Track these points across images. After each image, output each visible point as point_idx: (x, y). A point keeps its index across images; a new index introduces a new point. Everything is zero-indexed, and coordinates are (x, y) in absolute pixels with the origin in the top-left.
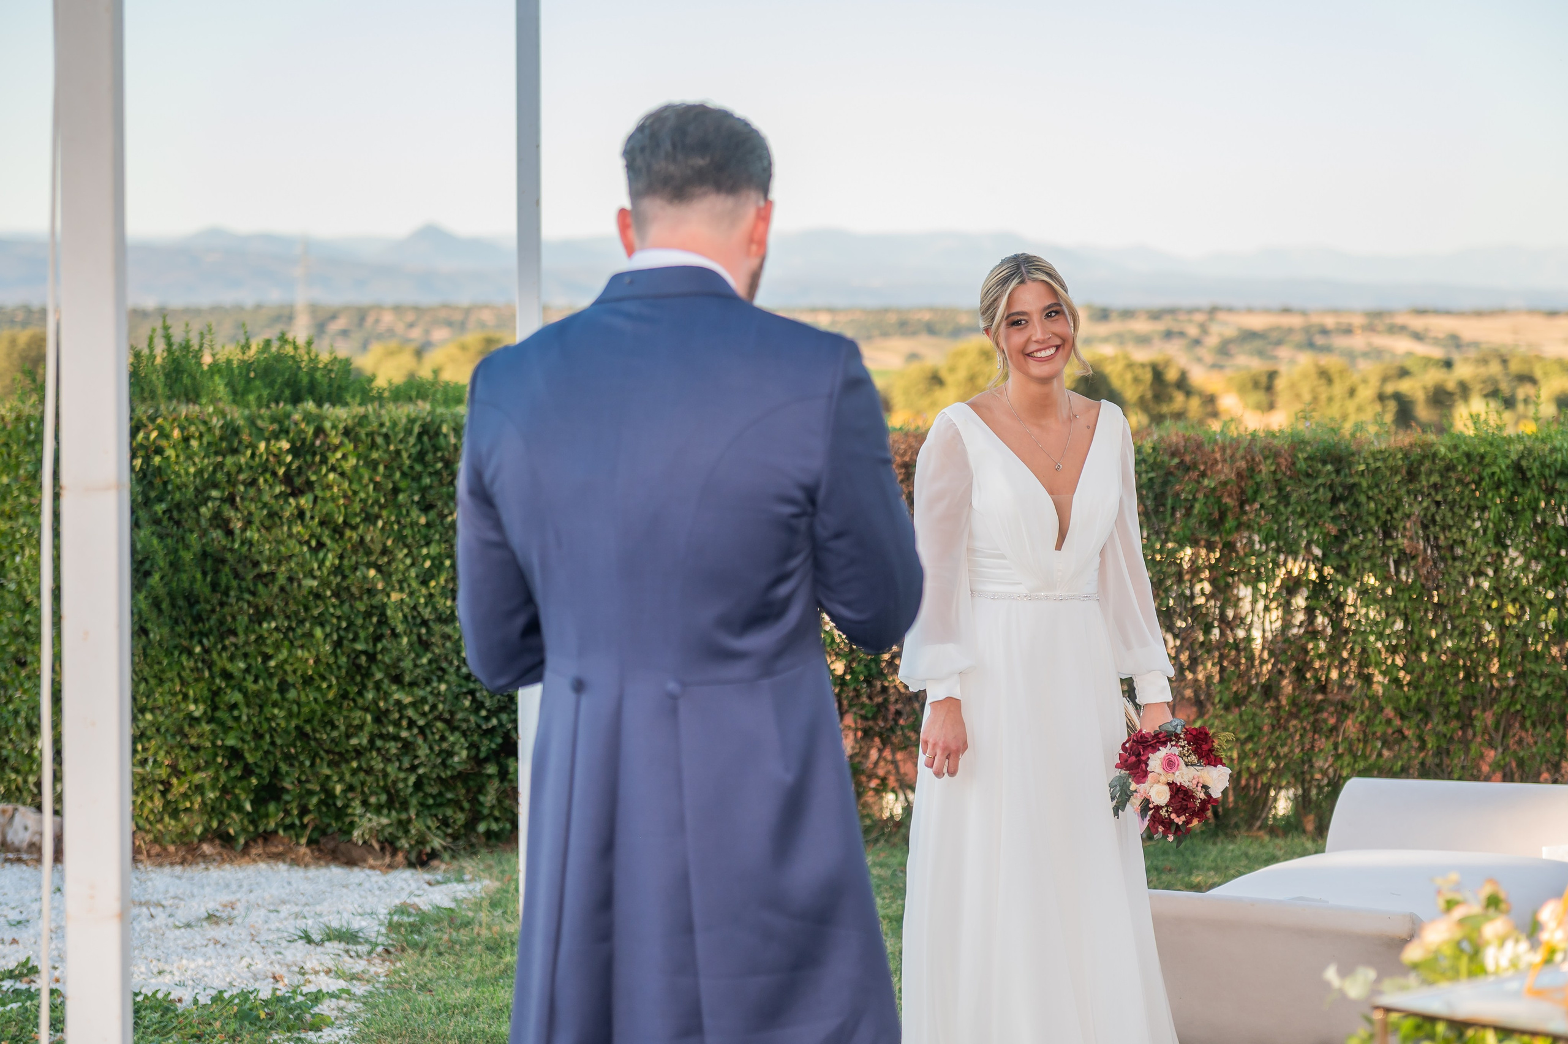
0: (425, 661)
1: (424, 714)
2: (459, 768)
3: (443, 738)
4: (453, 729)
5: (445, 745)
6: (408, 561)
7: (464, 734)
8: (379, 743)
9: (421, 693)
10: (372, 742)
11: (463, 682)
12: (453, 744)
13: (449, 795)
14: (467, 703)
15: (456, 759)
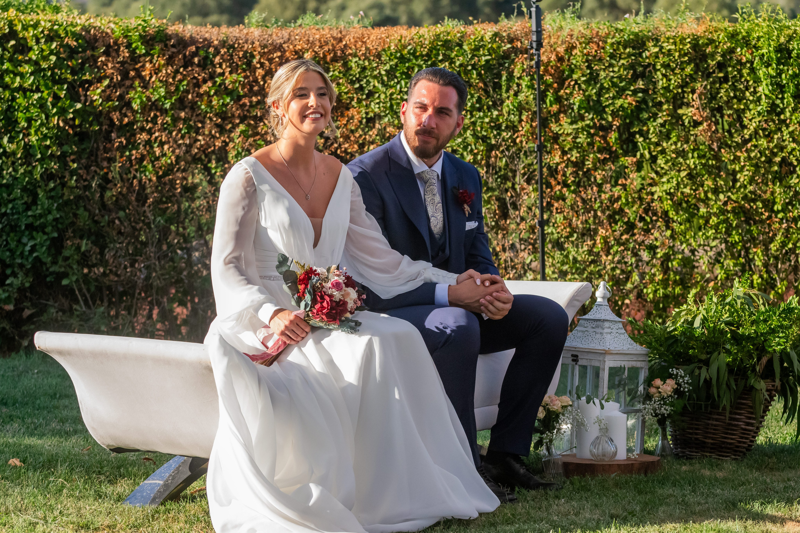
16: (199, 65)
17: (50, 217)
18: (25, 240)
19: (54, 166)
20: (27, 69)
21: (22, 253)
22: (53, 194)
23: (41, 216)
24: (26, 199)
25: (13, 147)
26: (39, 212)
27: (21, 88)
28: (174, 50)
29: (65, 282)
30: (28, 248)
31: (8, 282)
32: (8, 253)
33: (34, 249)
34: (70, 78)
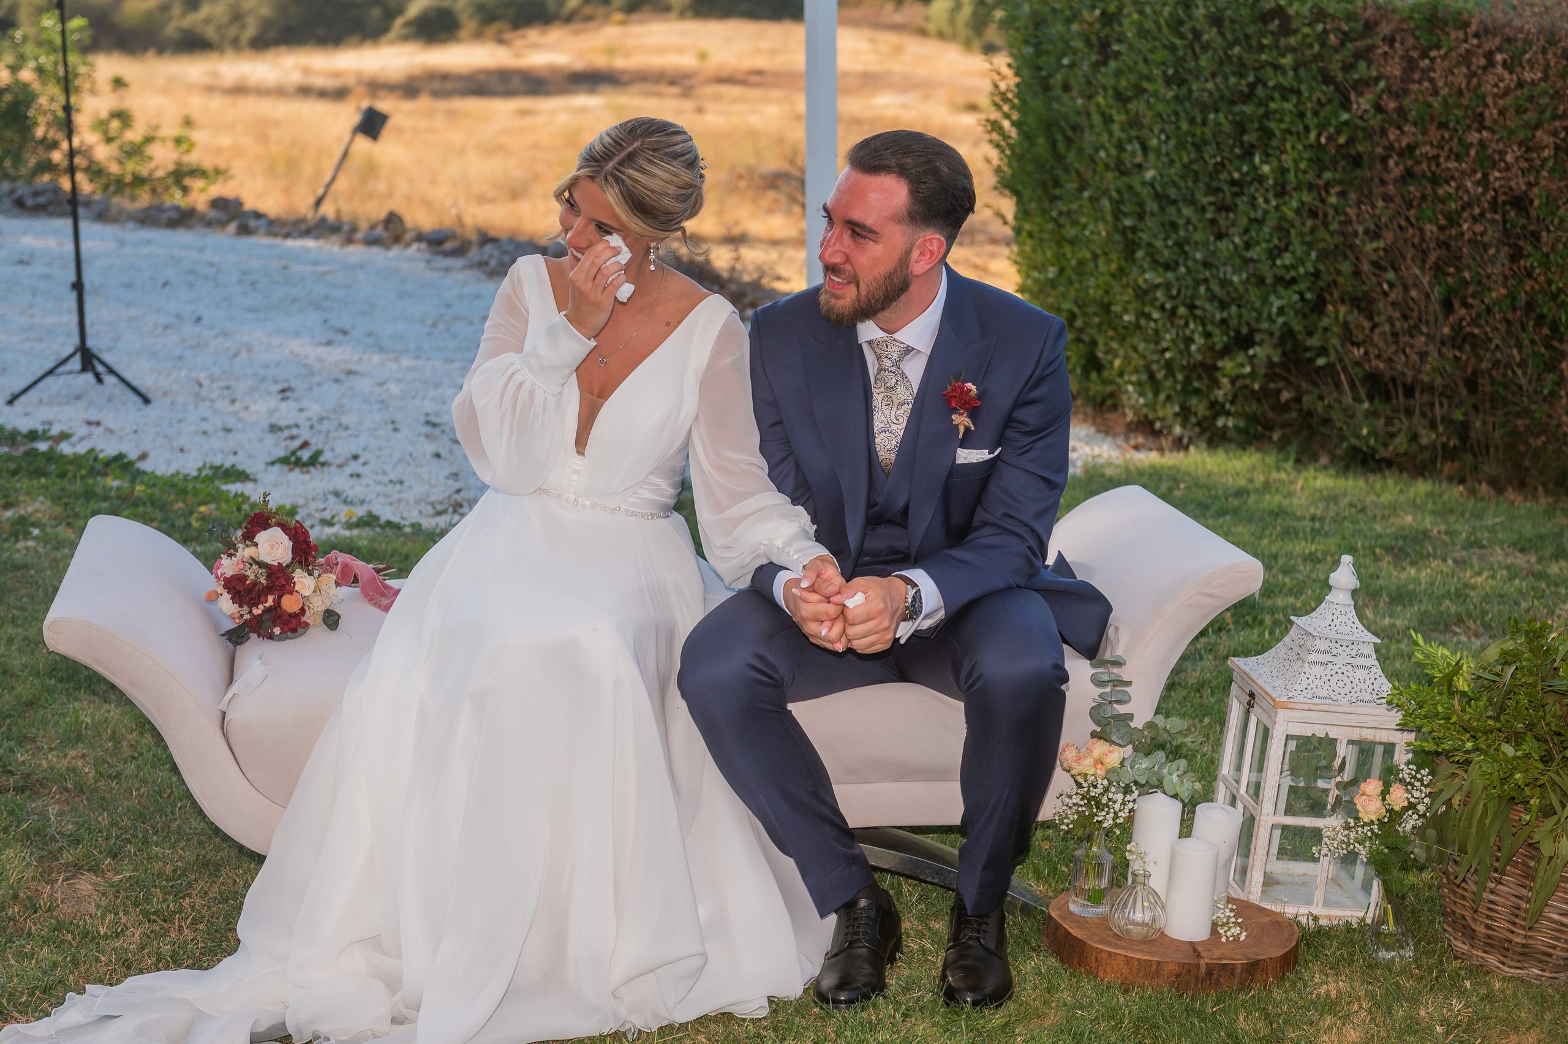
0: (1170, 243)
1: (1172, 298)
2: (1199, 357)
3: (1187, 324)
4: (1195, 317)
5: (1188, 332)
6: (1163, 137)
7: (1204, 325)
8: (1143, 322)
9: (1170, 275)
10: (1137, 318)
11: (1201, 268)
12: (1193, 332)
13: (1196, 384)
14: (1202, 289)
15: (1193, 348)
16: (1505, 64)
17: (1302, 270)
18: (1272, 298)
19: (1307, 197)
20: (1288, 60)
21: (1270, 315)
22: (1307, 238)
23: (1293, 267)
24: (1276, 241)
25: (1266, 169)
26: (1287, 262)
27: (1279, 87)
28: (1475, 41)
29: (1321, 361)
30: (1274, 310)
31: (1251, 352)
32: (1254, 314)
33: (1281, 311)
34: (1340, 76)
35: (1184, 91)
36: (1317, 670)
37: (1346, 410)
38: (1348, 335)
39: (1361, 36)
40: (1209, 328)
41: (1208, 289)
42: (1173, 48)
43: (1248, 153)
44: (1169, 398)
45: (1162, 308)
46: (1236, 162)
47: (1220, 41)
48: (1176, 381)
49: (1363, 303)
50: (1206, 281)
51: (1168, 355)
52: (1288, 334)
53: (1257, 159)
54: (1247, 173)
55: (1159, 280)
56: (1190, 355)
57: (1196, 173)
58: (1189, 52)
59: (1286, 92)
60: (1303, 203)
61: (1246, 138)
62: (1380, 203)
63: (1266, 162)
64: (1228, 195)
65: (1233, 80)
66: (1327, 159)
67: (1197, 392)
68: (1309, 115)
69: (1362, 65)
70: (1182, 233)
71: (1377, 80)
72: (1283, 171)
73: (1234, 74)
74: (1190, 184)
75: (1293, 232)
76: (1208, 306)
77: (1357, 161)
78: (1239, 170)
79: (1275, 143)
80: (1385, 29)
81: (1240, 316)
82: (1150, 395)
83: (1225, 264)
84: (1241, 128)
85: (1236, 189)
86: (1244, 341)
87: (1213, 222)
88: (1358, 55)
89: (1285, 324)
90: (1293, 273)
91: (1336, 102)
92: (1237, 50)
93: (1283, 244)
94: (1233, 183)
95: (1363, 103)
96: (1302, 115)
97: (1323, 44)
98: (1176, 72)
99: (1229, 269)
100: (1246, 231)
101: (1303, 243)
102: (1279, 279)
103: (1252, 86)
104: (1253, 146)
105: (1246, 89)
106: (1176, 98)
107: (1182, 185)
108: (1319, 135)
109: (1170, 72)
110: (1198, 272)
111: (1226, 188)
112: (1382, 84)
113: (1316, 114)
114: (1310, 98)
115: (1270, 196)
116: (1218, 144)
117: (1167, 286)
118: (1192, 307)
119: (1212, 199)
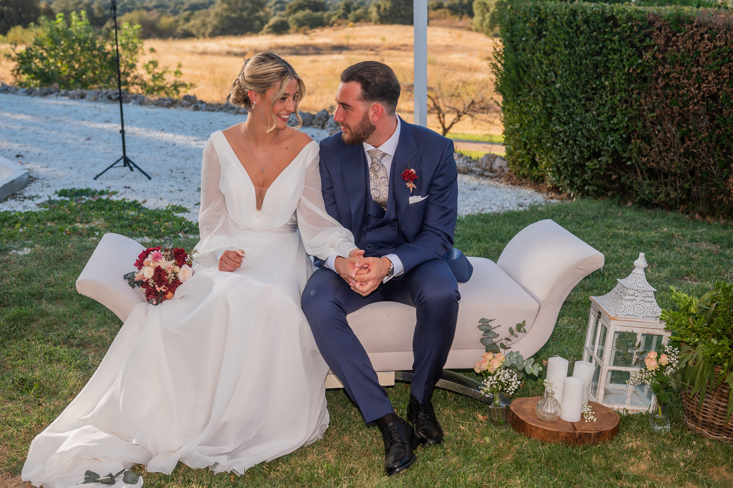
0: (566, 114)
1: (567, 136)
2: (578, 161)
3: (573, 147)
4: (576, 145)
5: (573, 151)
6: (564, 70)
7: (580, 148)
8: (555, 146)
9: (566, 127)
10: (552, 145)
11: (579, 124)
12: (575, 150)
13: (577, 172)
14: (579, 133)
15: (576, 157)
16: (708, 39)
17: (621, 125)
18: (609, 137)
19: (624, 95)
20: (616, 38)
21: (608, 143)
22: (624, 112)
23: (618, 124)
24: (610, 113)
25: (607, 83)
26: (615, 122)
27: (612, 49)
28: (696, 29)
29: (629, 163)
30: (610, 142)
31: (600, 159)
32: (601, 143)
33: (612, 142)
34: (638, 44)
35: (573, 50)
36: (629, 303)
37: (639, 183)
38: (640, 152)
39: (647, 28)
40: (582, 149)
41: (582, 133)
42: (568, 33)
43: (599, 76)
44: (565, 178)
45: (563, 141)
46: (594, 80)
47: (588, 30)
48: (568, 171)
49: (647, 139)
50: (581, 129)
51: (565, 160)
52: (615, 152)
53: (603, 79)
54: (599, 85)
55: (562, 129)
56: (574, 160)
57: (577, 85)
58: (575, 35)
59: (615, 51)
60: (622, 97)
61: (598, 70)
62: (655, 97)
63: (607, 80)
64: (591, 94)
65: (593, 46)
66: (632, 79)
67: (577, 175)
68: (625, 60)
69: (648, 39)
70: (571, 110)
71: (654, 46)
72: (614, 84)
73: (594, 44)
74: (575, 89)
75: (618, 110)
76: (582, 140)
77: (645, 80)
78: (595, 83)
79: (610, 72)
80: (658, 24)
81: (595, 144)
82: (557, 176)
83: (589, 123)
84: (596, 66)
85: (593, 92)
86: (597, 155)
87: (584, 105)
88: (646, 36)
89: (614, 147)
90: (617, 126)
91: (636, 55)
92: (595, 33)
93: (613, 114)
94: (593, 89)
95: (648, 55)
96: (622, 61)
97: (631, 31)
98: (570, 43)
99: (591, 125)
100: (598, 109)
101: (622, 114)
102: (612, 129)
103: (601, 49)
104: (601, 74)
105: (598, 50)
106: (569, 53)
107: (571, 90)
108: (629, 69)
109: (567, 43)
110: (578, 126)
111: (590, 91)
112: (656, 48)
113: (628, 60)
114: (625, 54)
115: (608, 94)
116: (587, 73)
117: (565, 132)
118: (575, 140)
119: (584, 96)
